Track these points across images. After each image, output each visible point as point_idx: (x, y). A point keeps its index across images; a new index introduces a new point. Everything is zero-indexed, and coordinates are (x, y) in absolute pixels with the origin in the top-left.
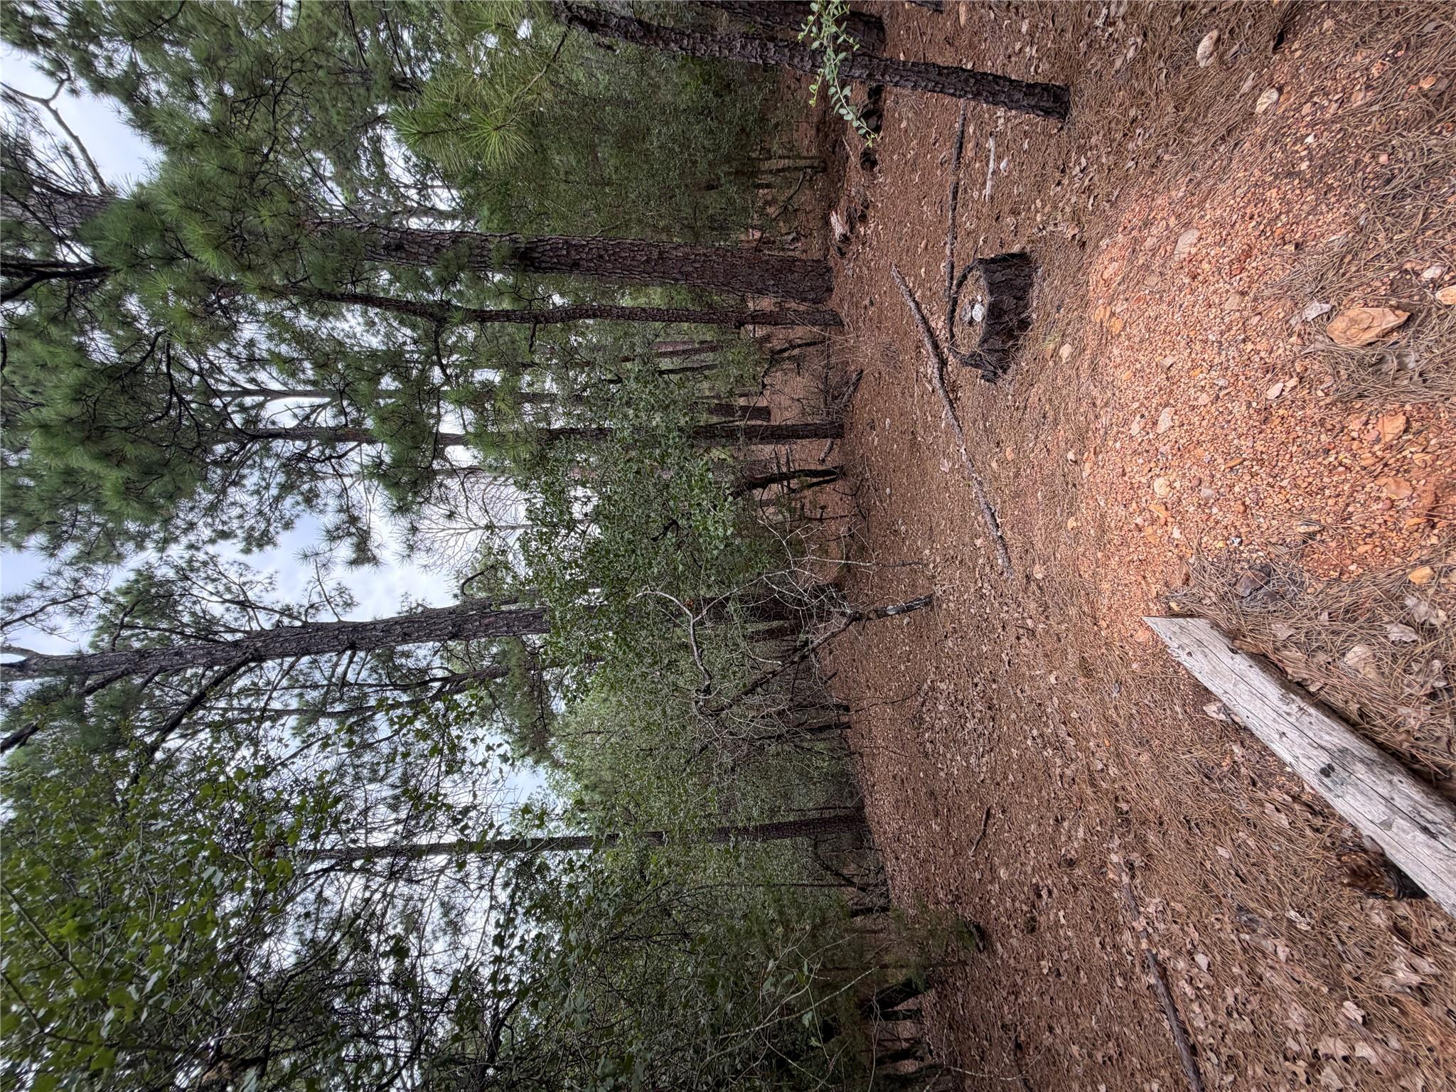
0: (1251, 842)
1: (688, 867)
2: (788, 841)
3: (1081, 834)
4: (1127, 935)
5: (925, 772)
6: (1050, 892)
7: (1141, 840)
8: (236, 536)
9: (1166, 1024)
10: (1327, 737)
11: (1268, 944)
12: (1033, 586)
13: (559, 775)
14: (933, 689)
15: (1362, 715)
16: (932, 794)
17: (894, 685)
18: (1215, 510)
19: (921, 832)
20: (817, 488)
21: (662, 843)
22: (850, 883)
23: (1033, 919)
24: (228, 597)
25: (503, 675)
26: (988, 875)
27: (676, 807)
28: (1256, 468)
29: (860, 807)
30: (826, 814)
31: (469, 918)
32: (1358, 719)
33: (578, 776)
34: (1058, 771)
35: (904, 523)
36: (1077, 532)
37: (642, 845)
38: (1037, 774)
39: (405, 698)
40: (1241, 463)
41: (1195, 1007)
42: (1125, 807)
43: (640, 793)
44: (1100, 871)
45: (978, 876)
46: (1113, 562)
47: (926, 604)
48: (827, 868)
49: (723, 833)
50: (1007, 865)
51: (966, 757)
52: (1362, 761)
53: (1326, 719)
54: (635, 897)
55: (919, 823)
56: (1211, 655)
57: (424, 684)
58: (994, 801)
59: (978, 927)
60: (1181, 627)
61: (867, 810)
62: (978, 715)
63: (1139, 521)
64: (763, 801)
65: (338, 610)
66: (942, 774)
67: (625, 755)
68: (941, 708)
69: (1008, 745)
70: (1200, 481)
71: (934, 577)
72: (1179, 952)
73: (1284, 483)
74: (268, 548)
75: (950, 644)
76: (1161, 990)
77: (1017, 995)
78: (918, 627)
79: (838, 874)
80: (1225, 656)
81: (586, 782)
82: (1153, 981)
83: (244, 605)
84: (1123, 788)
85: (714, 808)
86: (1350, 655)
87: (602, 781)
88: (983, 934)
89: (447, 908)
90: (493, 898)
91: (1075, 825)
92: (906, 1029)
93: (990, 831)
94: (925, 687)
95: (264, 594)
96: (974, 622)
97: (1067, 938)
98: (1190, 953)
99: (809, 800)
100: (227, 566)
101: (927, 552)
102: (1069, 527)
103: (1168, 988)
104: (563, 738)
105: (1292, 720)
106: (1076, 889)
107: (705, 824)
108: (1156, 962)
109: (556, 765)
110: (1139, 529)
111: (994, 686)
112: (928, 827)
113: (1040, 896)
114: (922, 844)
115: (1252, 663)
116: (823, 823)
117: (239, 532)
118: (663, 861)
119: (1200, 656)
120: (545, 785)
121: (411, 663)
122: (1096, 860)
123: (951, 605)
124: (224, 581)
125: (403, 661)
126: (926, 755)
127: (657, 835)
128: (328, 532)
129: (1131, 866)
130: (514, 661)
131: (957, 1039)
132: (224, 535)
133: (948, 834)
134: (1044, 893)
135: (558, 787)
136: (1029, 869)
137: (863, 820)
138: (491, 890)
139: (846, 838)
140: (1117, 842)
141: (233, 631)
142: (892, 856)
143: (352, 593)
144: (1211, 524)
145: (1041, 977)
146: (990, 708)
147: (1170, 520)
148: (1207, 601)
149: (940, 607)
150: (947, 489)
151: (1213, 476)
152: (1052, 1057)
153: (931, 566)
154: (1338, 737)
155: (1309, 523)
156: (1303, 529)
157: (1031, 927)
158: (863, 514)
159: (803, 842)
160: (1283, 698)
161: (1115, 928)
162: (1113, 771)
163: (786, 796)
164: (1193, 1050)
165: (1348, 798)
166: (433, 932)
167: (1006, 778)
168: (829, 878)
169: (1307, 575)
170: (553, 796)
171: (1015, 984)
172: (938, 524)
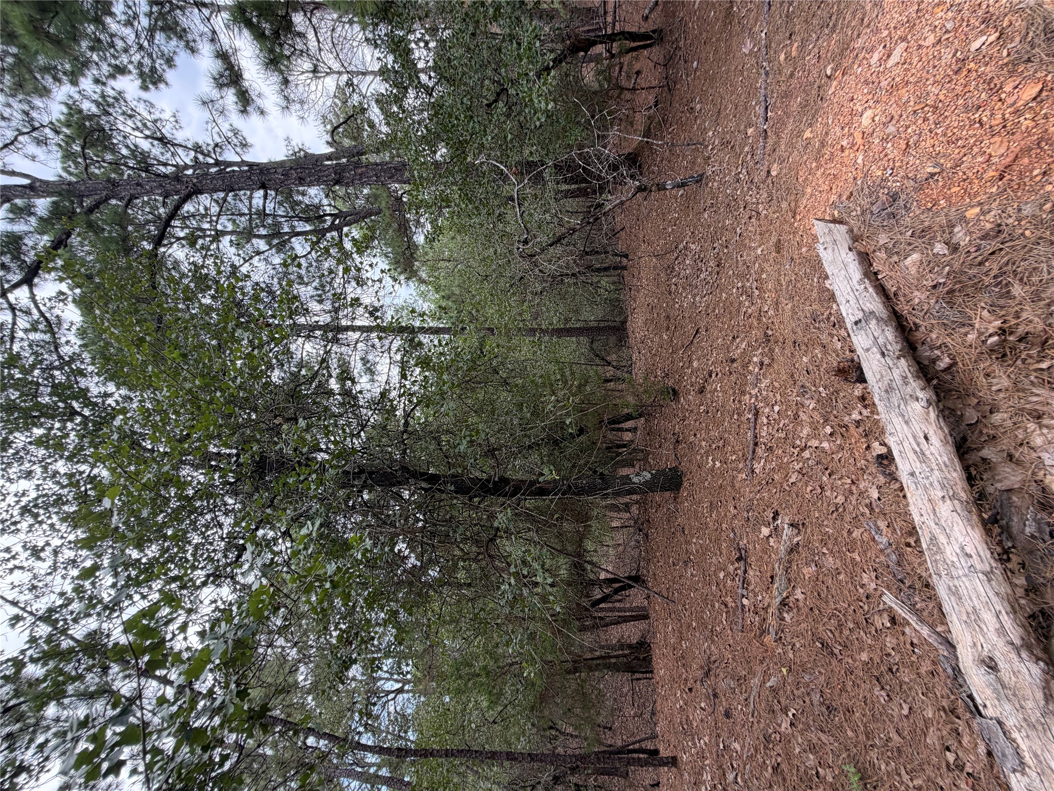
0: (819, 356)
1: (509, 348)
2: (574, 339)
3: (743, 346)
4: (748, 396)
5: (667, 303)
6: (717, 374)
7: (771, 350)
8: (130, 72)
9: (749, 434)
10: (868, 305)
11: (807, 402)
12: (769, 181)
13: (423, 287)
14: (686, 248)
15: (895, 294)
16: (668, 317)
17: (662, 242)
18: (889, 145)
19: (657, 339)
20: (634, 54)
21: (494, 335)
22: (609, 364)
23: (704, 387)
24: (148, 133)
25: (377, 214)
26: (687, 364)
27: (503, 313)
28: (930, 114)
29: (624, 322)
30: (602, 324)
31: (379, 367)
32: (892, 295)
33: (437, 290)
34: (745, 309)
35: (701, 102)
36: (809, 142)
37: (482, 335)
38: (732, 310)
39: (308, 228)
40: (922, 108)
41: (765, 428)
42: (770, 333)
43: (479, 303)
44: (745, 366)
45: (681, 364)
46: (819, 173)
47: (697, 182)
48: (597, 355)
49: (532, 331)
50: (699, 359)
51: (694, 296)
52: (877, 319)
53: (875, 295)
54: (478, 363)
55: (656, 334)
56: (836, 251)
57: (321, 218)
58: (702, 324)
59: (674, 390)
60: (830, 230)
61: (629, 323)
62: (709, 269)
63: (844, 143)
64: (560, 313)
65: (238, 149)
66: (677, 306)
67: (469, 278)
68: (688, 262)
69: (722, 291)
70: (892, 118)
71: (709, 158)
72: (768, 405)
73: (939, 131)
74: (162, 86)
75: (706, 216)
76: (753, 420)
77: (684, 420)
78: (688, 198)
79: (603, 359)
80: (844, 250)
81: (443, 294)
82: (750, 416)
83: (163, 141)
84: (773, 323)
85: (527, 316)
86: (909, 259)
87: (453, 294)
88: (675, 393)
89: (365, 361)
90: (391, 358)
91: (743, 340)
92: (628, 436)
93: (695, 341)
94: (681, 246)
95: (174, 131)
96: (727, 201)
97: (718, 397)
98: (773, 405)
99: (591, 315)
100: (135, 103)
101: (710, 133)
102: (805, 137)
103: (756, 420)
104: (424, 263)
105: (857, 294)
106: (731, 373)
107: (521, 325)
108: (755, 408)
109: (422, 281)
110: (843, 149)
111: (725, 251)
112: (661, 337)
113: (711, 376)
114: (655, 346)
115: (857, 258)
116: (598, 330)
117: (131, 67)
118: (494, 345)
119: (830, 251)
120: (415, 294)
121: (307, 200)
122: (746, 360)
123: (715, 184)
124: (139, 118)
125: (300, 198)
126: (670, 293)
127: (491, 330)
128: (215, 79)
129: (762, 364)
130: (383, 204)
131: (650, 440)
132: (120, 70)
133: (672, 341)
134: (714, 375)
135: (423, 295)
136: (710, 362)
137: (625, 329)
138: (389, 353)
139: (613, 339)
140: (760, 350)
141: (165, 165)
142: (637, 351)
143: (245, 135)
144: (882, 155)
145: (699, 413)
146: (718, 266)
147: (862, 147)
148: (854, 213)
149: (707, 185)
150: (742, 72)
151: (901, 116)
152: (691, 446)
153: (710, 147)
154: (874, 304)
155: (937, 165)
156: (930, 170)
157: (702, 391)
158: (669, 85)
159: (584, 340)
160: (861, 282)
161: (743, 393)
162: (771, 312)
163: (577, 312)
164: (756, 444)
165: (859, 337)
166: (359, 373)
167: (714, 311)
168: (598, 361)
169: (915, 203)
170: (420, 302)
171: (685, 416)
172: (726, 108)
